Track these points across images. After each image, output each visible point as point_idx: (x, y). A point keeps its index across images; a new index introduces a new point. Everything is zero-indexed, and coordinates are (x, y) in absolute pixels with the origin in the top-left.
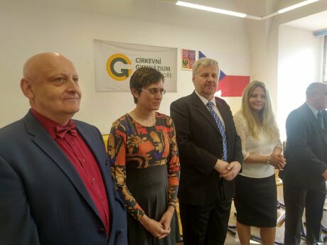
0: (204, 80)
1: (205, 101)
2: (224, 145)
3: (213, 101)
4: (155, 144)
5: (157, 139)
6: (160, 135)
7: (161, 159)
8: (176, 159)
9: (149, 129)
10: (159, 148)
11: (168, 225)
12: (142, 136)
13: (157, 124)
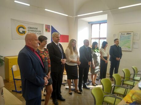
0: (57, 39)
1: (56, 44)
2: (62, 56)
3: (58, 44)
4: (45, 56)
5: (45, 54)
6: (46, 53)
7: (47, 59)
8: (49, 60)
9: (43, 52)
10: (46, 57)
11: (49, 76)
12: (42, 54)
13: (45, 50)
